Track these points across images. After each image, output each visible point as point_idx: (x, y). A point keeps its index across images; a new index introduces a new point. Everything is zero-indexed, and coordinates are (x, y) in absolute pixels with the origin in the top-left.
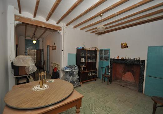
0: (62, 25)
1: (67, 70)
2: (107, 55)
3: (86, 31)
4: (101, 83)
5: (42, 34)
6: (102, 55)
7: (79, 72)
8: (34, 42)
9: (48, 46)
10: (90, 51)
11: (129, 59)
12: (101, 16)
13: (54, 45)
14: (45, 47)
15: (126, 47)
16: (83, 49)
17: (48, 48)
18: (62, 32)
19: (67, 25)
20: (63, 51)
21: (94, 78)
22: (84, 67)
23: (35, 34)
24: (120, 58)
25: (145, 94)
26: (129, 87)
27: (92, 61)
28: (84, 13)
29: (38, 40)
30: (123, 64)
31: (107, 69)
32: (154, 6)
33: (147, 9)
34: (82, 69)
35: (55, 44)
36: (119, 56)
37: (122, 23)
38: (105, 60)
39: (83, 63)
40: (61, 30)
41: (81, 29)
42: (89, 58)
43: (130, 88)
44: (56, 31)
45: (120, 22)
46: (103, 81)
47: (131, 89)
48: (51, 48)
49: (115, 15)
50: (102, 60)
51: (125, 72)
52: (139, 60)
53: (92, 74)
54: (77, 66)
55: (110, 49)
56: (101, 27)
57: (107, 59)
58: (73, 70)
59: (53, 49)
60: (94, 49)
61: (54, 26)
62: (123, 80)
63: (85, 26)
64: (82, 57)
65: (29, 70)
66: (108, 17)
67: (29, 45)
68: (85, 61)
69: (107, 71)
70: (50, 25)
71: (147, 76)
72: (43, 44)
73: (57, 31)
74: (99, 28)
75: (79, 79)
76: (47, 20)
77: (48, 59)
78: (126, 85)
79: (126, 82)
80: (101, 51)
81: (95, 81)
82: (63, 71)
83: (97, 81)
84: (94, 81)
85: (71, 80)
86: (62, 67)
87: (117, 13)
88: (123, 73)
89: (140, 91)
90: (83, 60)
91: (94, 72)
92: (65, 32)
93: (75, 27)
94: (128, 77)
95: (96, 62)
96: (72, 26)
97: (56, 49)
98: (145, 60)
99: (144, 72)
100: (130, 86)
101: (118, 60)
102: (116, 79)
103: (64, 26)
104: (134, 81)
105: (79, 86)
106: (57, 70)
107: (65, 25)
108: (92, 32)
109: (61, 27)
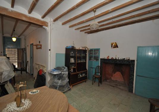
0: (49, 20)
1: (55, 73)
2: (97, 55)
3: (75, 29)
4: (92, 85)
5: (24, 31)
6: (91, 55)
7: (69, 74)
8: (14, 39)
9: (31, 45)
10: (79, 51)
11: (119, 59)
12: (95, 12)
13: (39, 44)
14: (28, 46)
15: (116, 46)
16: (73, 49)
17: (32, 47)
18: (48, 29)
19: (55, 21)
20: (50, 50)
21: (84, 79)
22: (73, 69)
23: (15, 30)
24: (110, 58)
25: (135, 94)
26: (119, 87)
27: (82, 61)
28: (76, 6)
29: (20, 37)
30: (113, 64)
31: (97, 69)
32: (148, 5)
33: (141, 7)
34: (72, 70)
35: (40, 42)
36: (109, 56)
37: (113, 22)
38: (95, 60)
39: (72, 63)
40: (47, 26)
41: (70, 27)
42: (79, 58)
43: (120, 89)
44: (41, 26)
45: (111, 21)
46: (94, 82)
47: (122, 90)
48: (35, 47)
49: (109, 12)
50: (91, 60)
51: (114, 72)
52: (129, 60)
53: (82, 75)
54: (67, 68)
55: (100, 49)
56: (94, 24)
57: (97, 58)
58: (63, 73)
59: (37, 48)
60: (84, 49)
61: (38, 20)
62: (113, 80)
63: (75, 23)
64: (72, 57)
65: (3, 77)
66: (101, 14)
67: (8, 43)
68: (75, 61)
69: (97, 71)
70: (34, 19)
71: (137, 76)
72: (25, 43)
73: (43, 27)
74: (93, 25)
75: (69, 82)
76: (30, 12)
77: (32, 59)
78: (116, 85)
79: (115, 81)
80: (91, 50)
81: (86, 82)
82: (51, 74)
83: (87, 82)
84: (84, 83)
85: (60, 84)
86: (49, 69)
87: (111, 9)
88: (112, 73)
89: (131, 90)
90: (72, 60)
91: (84, 73)
92: (53, 29)
93: (63, 24)
94: (118, 76)
95: (86, 63)
96: (60, 22)
97: (41, 48)
98: (134, 60)
99: (134, 71)
100: (120, 85)
101: (108, 60)
102: (106, 79)
103: (50, 22)
104: (123, 80)
105: (69, 90)
106: (43, 73)
107: (52, 20)
108: (81, 31)
109: (47, 23)
